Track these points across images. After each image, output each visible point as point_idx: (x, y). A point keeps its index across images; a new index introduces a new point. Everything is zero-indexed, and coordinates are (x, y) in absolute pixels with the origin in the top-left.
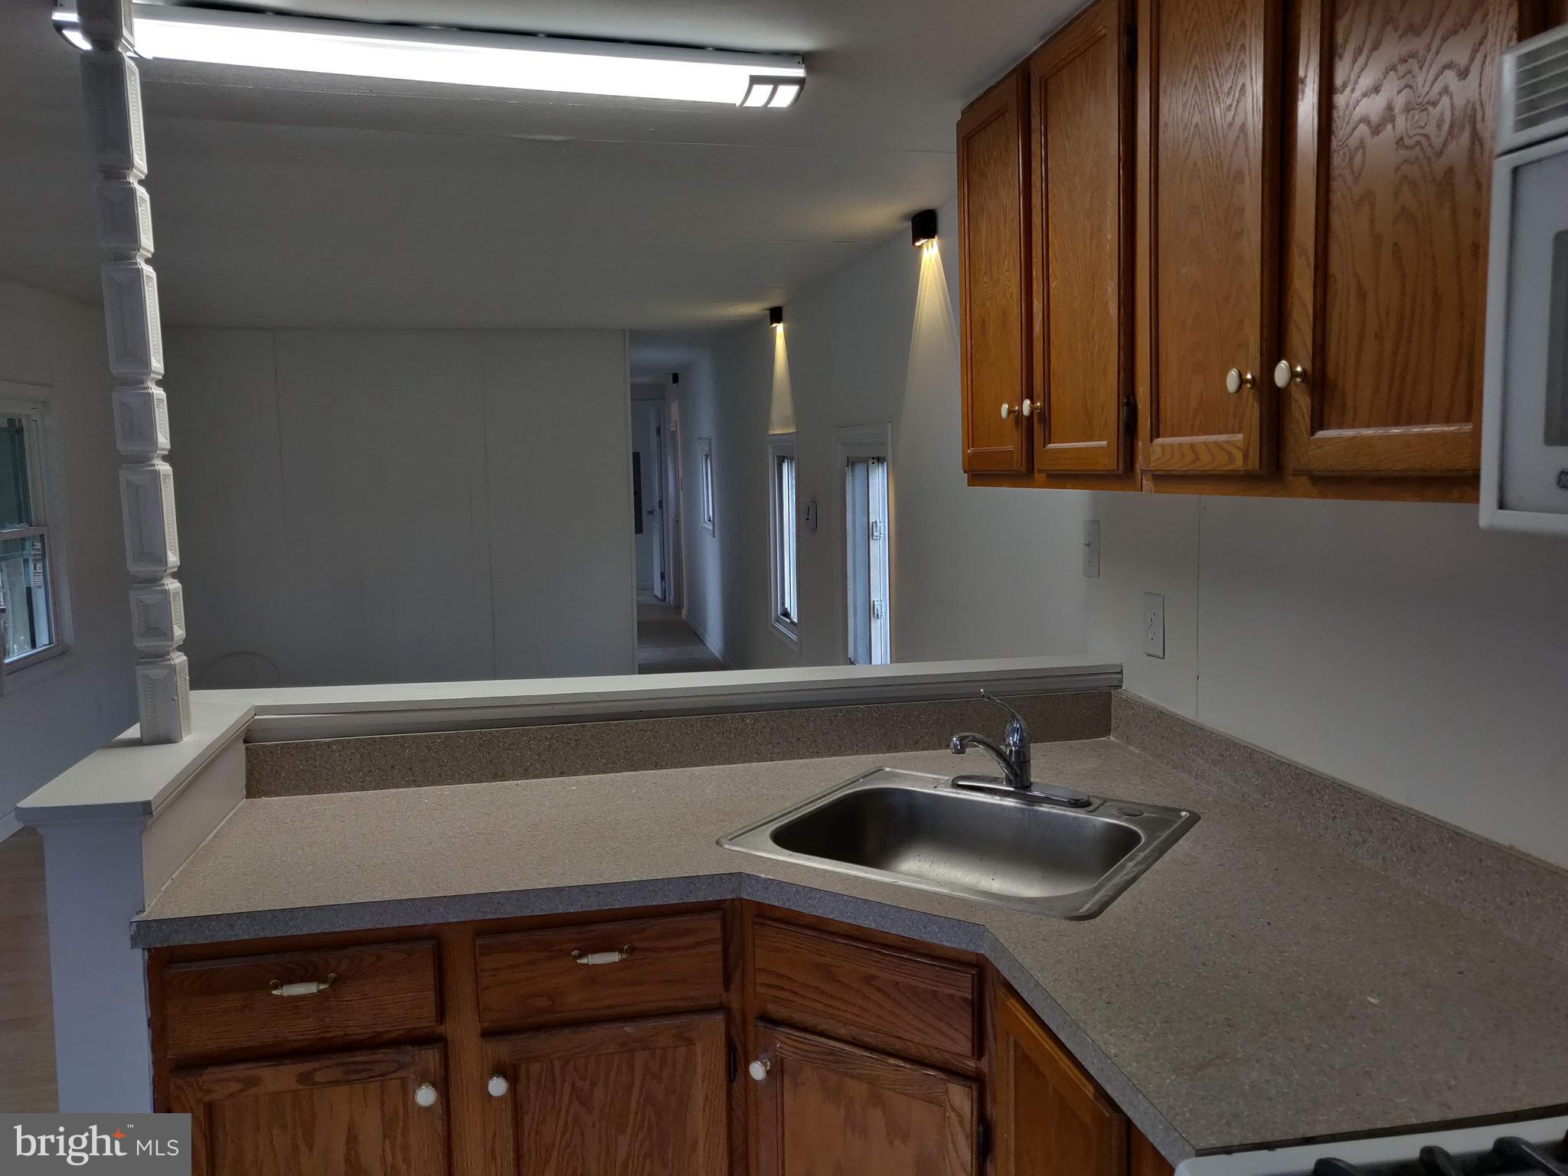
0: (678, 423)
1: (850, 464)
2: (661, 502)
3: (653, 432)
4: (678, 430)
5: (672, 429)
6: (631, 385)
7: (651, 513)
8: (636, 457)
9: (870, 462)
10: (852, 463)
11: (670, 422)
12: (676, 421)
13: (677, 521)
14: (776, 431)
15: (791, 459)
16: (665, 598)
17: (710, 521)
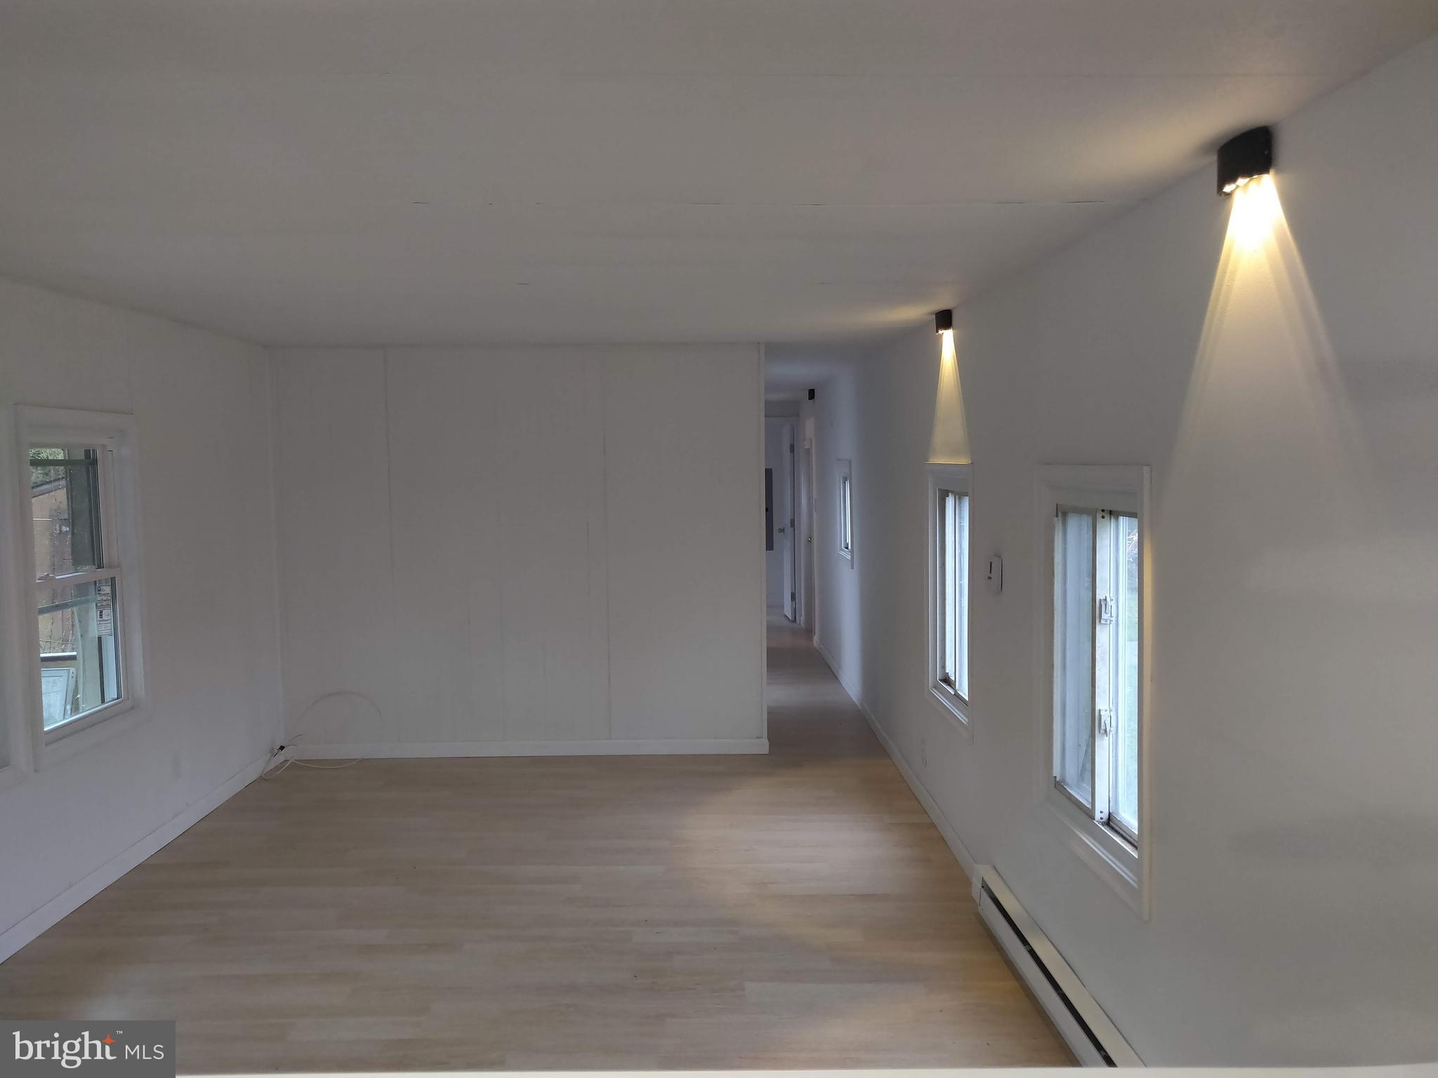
0: (813, 441)
1: (1060, 514)
2: (793, 523)
3: (786, 448)
4: (813, 447)
5: (806, 447)
6: (765, 402)
7: (782, 530)
8: (769, 473)
9: (1099, 516)
10: (1063, 513)
11: (804, 440)
12: (811, 440)
13: (810, 541)
14: (939, 459)
15: (959, 496)
16: (795, 618)
17: (847, 548)
